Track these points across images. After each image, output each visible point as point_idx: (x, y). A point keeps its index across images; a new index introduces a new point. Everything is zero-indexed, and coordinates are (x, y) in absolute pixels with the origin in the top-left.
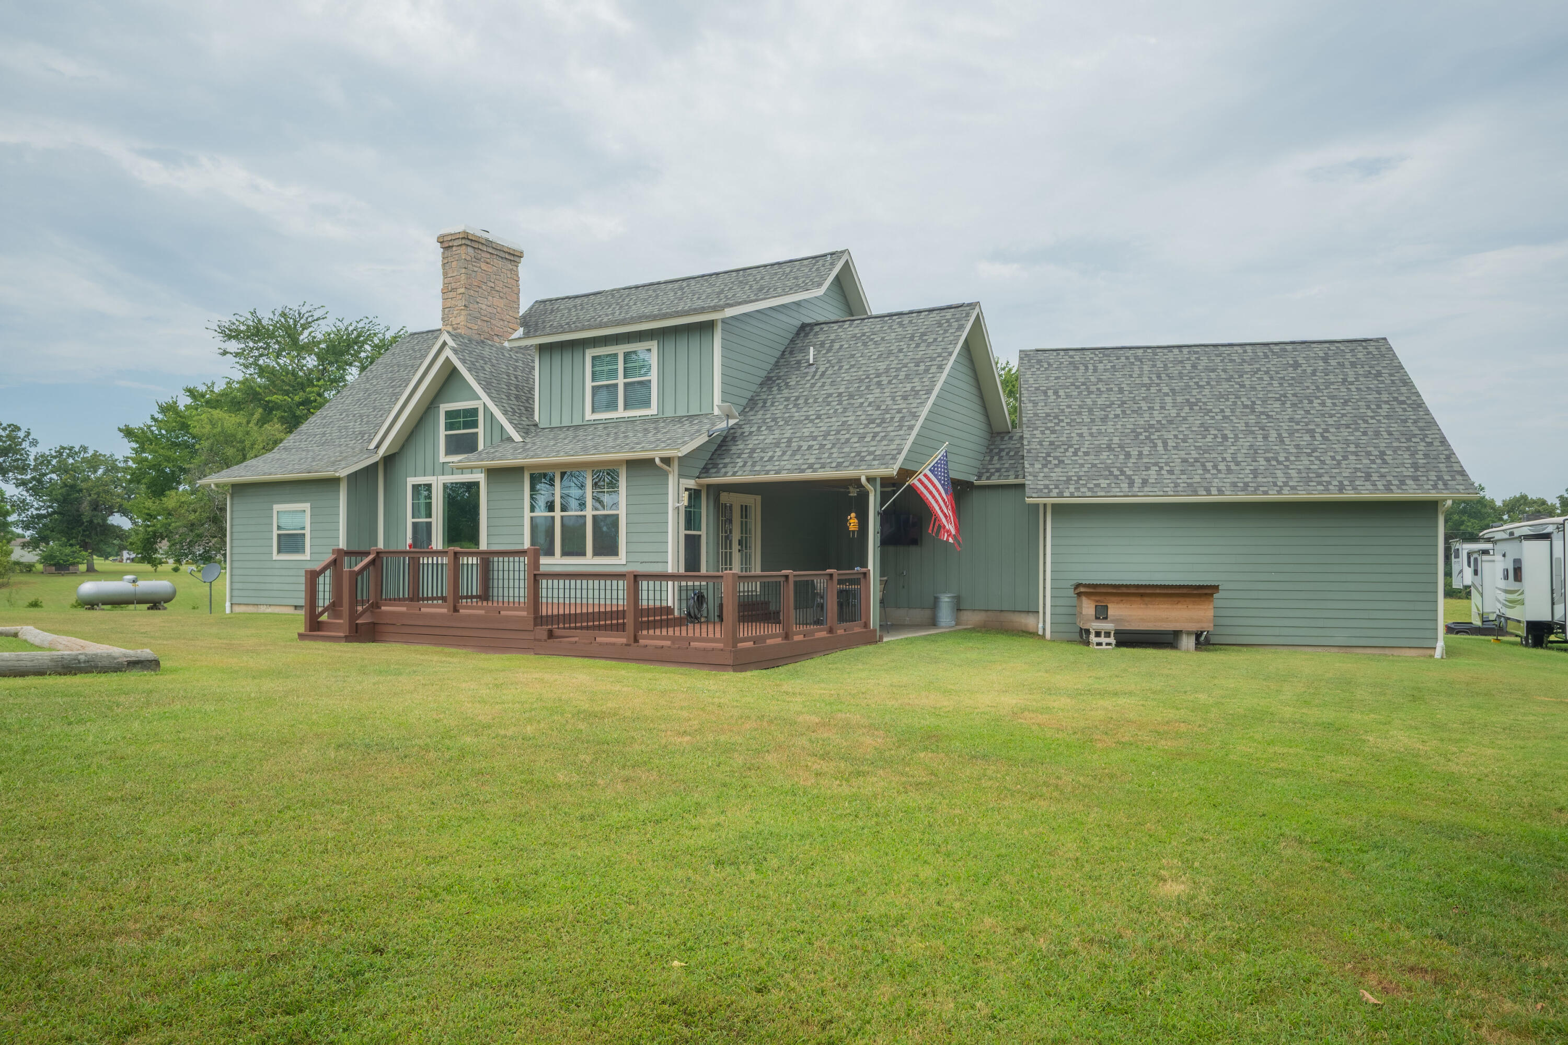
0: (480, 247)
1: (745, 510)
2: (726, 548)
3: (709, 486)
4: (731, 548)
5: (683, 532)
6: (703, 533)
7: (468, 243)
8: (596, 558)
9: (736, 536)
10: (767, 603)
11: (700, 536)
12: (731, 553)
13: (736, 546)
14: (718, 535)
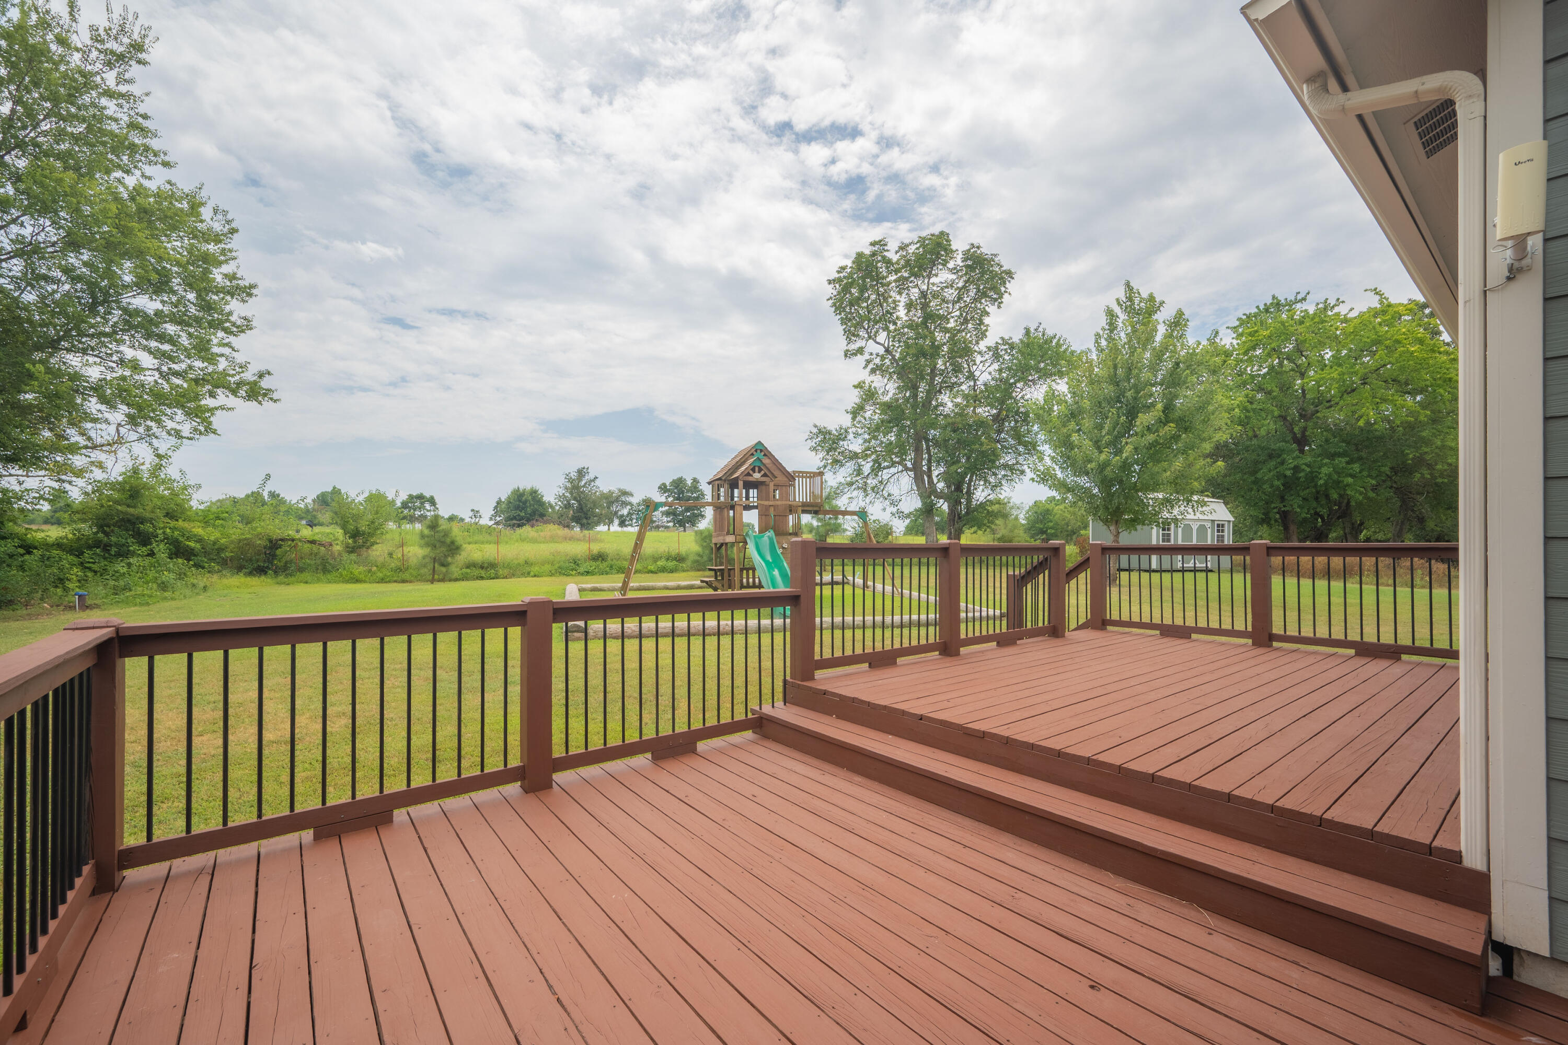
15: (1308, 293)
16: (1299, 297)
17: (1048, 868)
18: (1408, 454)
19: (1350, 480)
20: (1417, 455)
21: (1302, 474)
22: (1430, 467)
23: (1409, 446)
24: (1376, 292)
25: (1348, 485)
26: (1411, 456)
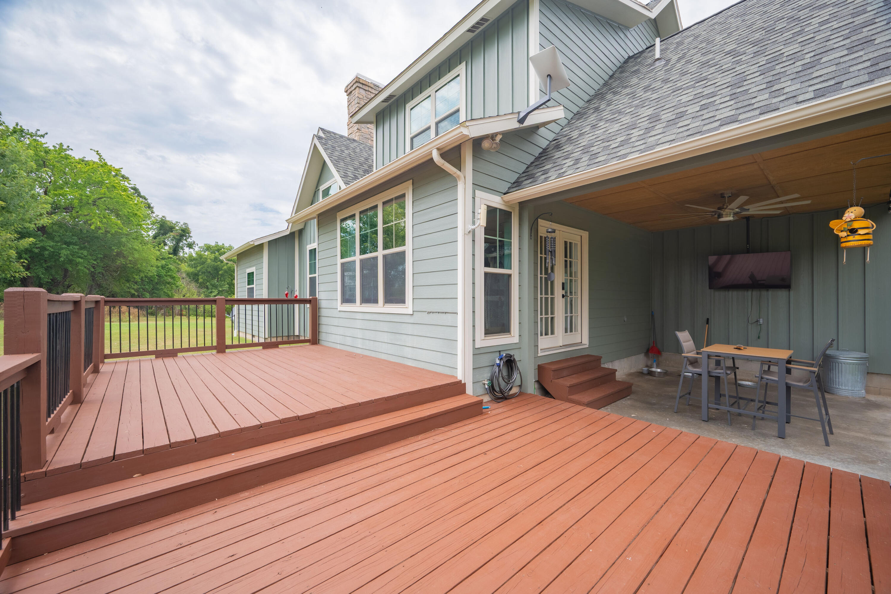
0: (370, 89)
1: (568, 248)
2: (546, 293)
3: (523, 205)
4: (552, 293)
5: (481, 269)
6: (514, 271)
7: (361, 86)
8: (387, 305)
9: (559, 277)
10: (598, 359)
11: (510, 276)
12: (552, 299)
13: (558, 291)
14: (536, 276)
15: (47, 134)
16: (39, 133)
17: (402, 449)
18: (114, 250)
19: (81, 260)
20: (119, 250)
21: (47, 252)
22: (124, 257)
23: (114, 245)
24: (98, 153)
25: (79, 263)
26: (116, 251)
